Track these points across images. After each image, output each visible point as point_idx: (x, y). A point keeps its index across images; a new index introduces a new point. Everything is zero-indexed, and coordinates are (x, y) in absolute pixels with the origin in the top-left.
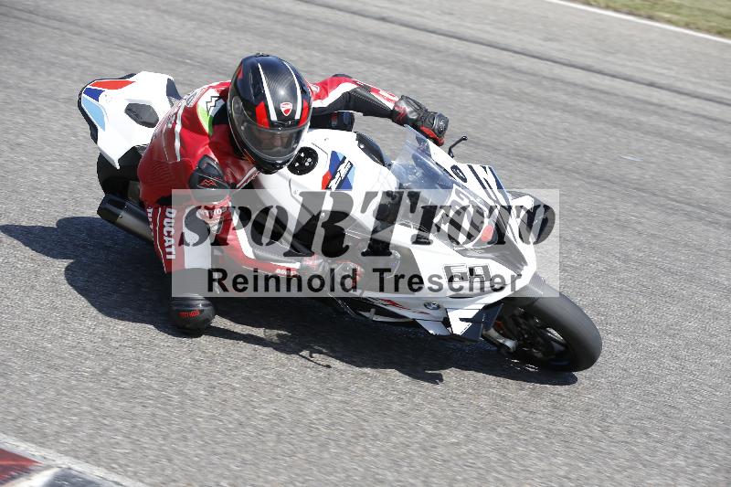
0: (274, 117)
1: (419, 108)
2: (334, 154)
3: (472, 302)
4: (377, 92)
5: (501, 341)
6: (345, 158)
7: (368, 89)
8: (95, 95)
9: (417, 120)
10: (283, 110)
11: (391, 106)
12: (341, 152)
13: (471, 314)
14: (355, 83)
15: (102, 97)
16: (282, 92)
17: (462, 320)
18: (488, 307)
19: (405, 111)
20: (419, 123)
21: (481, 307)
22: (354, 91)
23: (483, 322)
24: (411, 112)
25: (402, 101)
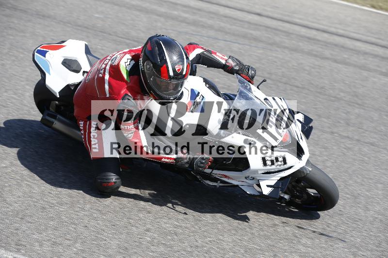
0: (171, 73)
1: (239, 63)
2: (192, 90)
3: (274, 176)
4: (215, 54)
5: (282, 195)
6: (199, 93)
7: (211, 52)
8: (43, 54)
9: (239, 70)
10: (177, 69)
11: (223, 62)
12: (197, 90)
13: (273, 183)
14: (202, 48)
15: (47, 55)
16: (175, 58)
17: (268, 186)
18: (282, 179)
19: (232, 65)
20: (240, 72)
21: (279, 178)
22: (203, 53)
23: (280, 188)
24: (235, 66)
25: (230, 60)
